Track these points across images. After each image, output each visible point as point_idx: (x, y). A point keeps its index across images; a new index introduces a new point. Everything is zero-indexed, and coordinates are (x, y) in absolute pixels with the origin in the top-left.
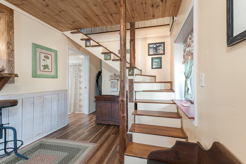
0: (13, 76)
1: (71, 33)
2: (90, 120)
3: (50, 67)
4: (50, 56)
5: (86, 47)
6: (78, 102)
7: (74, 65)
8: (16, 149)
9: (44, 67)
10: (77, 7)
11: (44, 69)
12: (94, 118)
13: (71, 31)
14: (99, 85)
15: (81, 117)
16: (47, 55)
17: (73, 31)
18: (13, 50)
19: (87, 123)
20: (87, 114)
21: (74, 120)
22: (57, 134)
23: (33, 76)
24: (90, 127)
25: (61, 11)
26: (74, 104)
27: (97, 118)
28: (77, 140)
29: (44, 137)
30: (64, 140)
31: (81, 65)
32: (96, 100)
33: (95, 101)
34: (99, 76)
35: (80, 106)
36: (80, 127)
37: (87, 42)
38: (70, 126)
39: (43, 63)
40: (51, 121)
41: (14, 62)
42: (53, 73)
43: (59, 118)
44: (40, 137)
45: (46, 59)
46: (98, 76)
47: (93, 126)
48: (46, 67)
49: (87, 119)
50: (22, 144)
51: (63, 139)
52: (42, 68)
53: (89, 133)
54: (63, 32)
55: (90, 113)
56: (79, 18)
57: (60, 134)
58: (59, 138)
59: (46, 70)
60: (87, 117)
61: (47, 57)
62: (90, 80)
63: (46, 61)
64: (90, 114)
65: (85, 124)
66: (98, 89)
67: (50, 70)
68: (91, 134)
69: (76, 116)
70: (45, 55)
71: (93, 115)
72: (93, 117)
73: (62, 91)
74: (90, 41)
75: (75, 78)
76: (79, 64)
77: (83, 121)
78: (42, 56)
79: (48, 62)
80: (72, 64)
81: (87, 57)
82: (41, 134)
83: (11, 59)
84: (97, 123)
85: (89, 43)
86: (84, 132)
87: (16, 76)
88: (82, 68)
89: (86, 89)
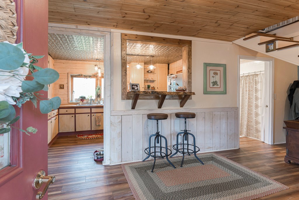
0: (192, 94)
1: (244, 40)
2: (274, 153)
3: (219, 83)
4: (218, 72)
5: (267, 52)
6: (253, 124)
7: (246, 76)
8: (195, 152)
9: (213, 84)
10: (255, 11)
11: (213, 85)
12: (284, 153)
13: (244, 38)
14: (295, 104)
15: (258, 144)
16: (216, 71)
17: (247, 37)
18: (191, 73)
19: (270, 156)
20: (270, 144)
21: (247, 146)
22: (228, 155)
23: (204, 93)
24: (275, 162)
25: (233, 24)
26: (247, 126)
27: (289, 153)
28: (254, 169)
29: (215, 152)
30: (236, 163)
31: (257, 75)
32: (287, 127)
33: (284, 128)
34: (295, 89)
35: (257, 131)
36: (258, 156)
37: (268, 45)
38: (242, 152)
39: (212, 80)
40: (220, 139)
41: (191, 82)
42: (222, 89)
43: (228, 138)
44: (210, 150)
45: (215, 76)
46: (293, 88)
47: (280, 163)
48: (215, 83)
49: (270, 151)
50: (199, 150)
51: (235, 161)
52: (211, 85)
53: (273, 168)
54: (233, 42)
55: (275, 144)
56: (256, 20)
57: (231, 155)
58: (230, 159)
59: (215, 86)
60: (269, 147)
61: (216, 74)
62: (274, 95)
63: (215, 78)
64: (274, 146)
65: (266, 155)
66: (293, 109)
67: (219, 86)
68: (277, 172)
69: (251, 142)
70: (214, 71)
71: (281, 148)
72: (282, 151)
73: (232, 108)
74: (274, 42)
75: (248, 92)
76: (254, 73)
77: (261, 150)
78: (212, 72)
79: (217, 78)
80: (243, 75)
81: (268, 62)
82: (211, 148)
83: (190, 80)
84: (289, 161)
85: (273, 45)
86: (265, 165)
87: (194, 94)
88: (259, 79)
89: (268, 108)
